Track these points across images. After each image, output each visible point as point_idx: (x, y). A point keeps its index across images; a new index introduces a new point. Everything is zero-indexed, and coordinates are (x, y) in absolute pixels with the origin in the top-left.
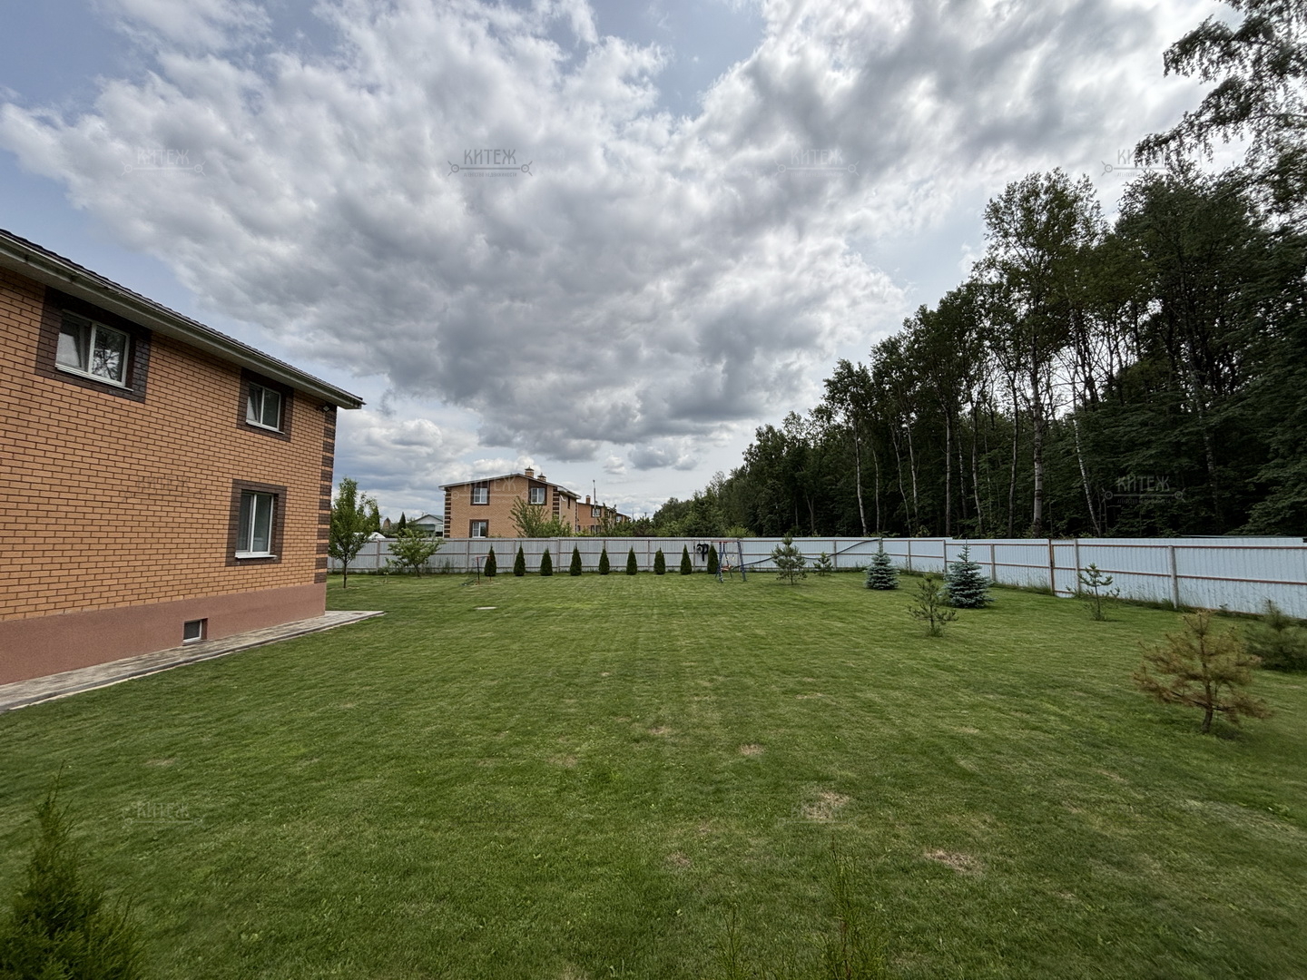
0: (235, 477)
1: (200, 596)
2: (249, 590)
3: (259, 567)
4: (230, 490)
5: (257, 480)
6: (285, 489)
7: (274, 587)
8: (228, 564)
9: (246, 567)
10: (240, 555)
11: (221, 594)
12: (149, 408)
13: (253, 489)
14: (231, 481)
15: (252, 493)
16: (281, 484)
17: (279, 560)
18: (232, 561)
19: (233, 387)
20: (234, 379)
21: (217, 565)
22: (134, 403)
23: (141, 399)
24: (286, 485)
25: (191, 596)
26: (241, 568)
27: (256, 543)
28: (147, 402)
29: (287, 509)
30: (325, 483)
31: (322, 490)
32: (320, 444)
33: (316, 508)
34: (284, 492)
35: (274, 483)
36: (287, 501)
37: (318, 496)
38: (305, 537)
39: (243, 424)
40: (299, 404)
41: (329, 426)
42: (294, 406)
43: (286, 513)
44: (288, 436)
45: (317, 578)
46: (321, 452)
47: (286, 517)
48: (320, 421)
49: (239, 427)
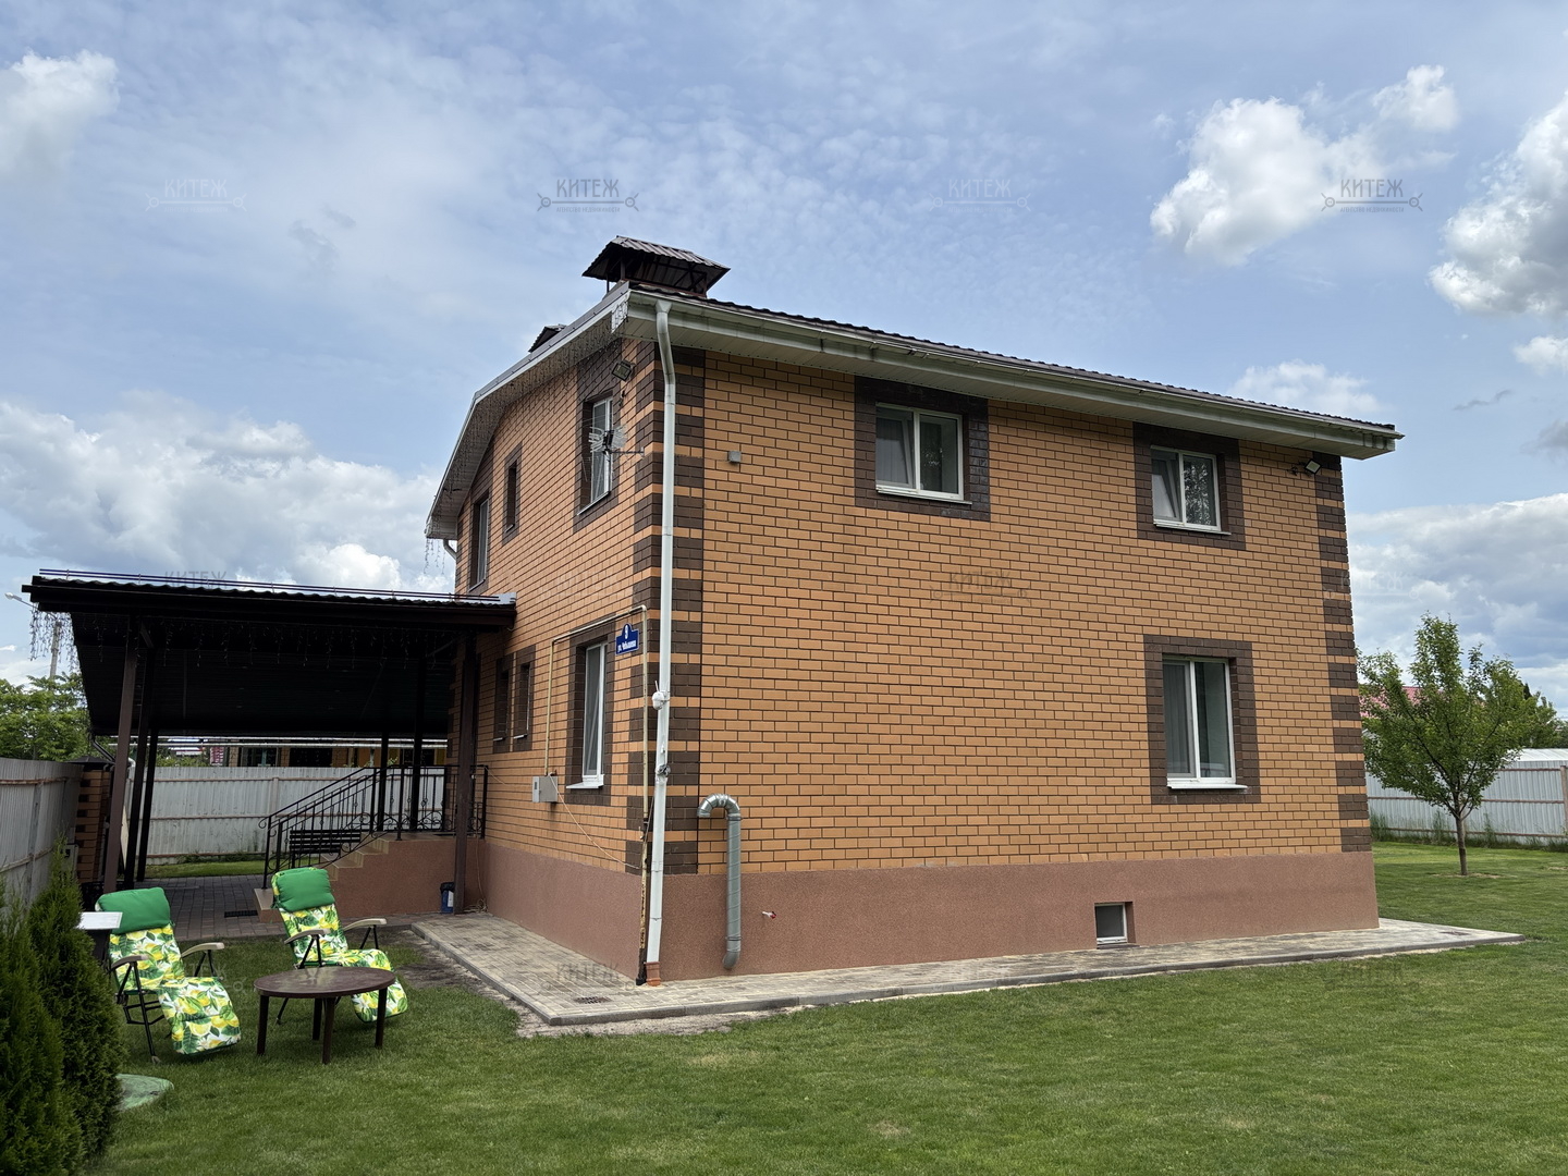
0: (1148, 631)
1: (1114, 857)
2: (1203, 855)
3: (1216, 808)
4: (1141, 656)
5: (1190, 634)
6: (1246, 647)
7: (1253, 853)
8: (1156, 800)
9: (1192, 808)
10: (1176, 782)
11: (1151, 856)
12: (998, 527)
13: (1182, 650)
14: (1140, 638)
15: (1185, 659)
16: (1238, 637)
17: (1255, 797)
18: (1162, 792)
19: (1122, 463)
20: (1122, 448)
21: (1137, 800)
22: (975, 524)
23: (984, 515)
24: (1247, 638)
25: (1101, 857)
26: (1181, 808)
27: (1205, 759)
28: (994, 518)
29: (1257, 688)
30: (1337, 627)
31: (1330, 644)
32: (1312, 545)
33: (1322, 683)
34: (1246, 654)
35: (1223, 637)
36: (1254, 671)
37: (1322, 659)
38: (1307, 747)
39: (1150, 528)
40: (1252, 469)
41: (1327, 503)
42: (1244, 474)
43: (1257, 696)
44: (1240, 539)
45: (1349, 840)
46: (1315, 563)
47: (1258, 705)
48: (1304, 495)
49: (1144, 533)
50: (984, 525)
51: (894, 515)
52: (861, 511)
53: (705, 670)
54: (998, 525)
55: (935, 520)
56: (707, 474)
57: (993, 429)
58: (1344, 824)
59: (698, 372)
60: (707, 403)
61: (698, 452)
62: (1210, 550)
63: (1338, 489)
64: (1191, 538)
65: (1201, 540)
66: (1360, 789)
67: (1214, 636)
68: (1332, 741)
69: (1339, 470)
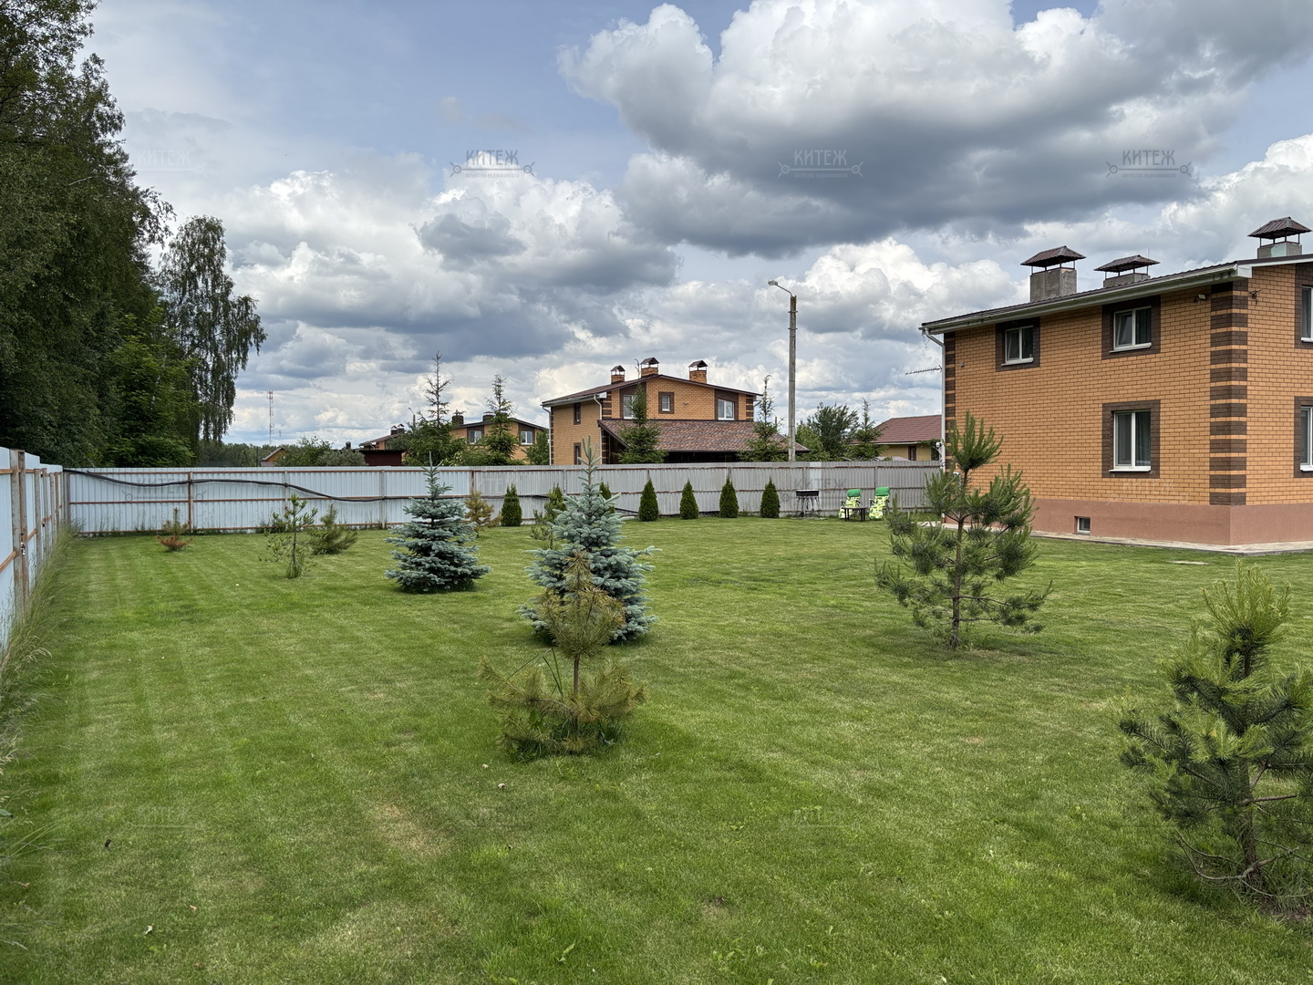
0: (1105, 401)
1: (1084, 499)
4: (1101, 413)
5: (1126, 400)
6: (1158, 402)
7: (1152, 502)
8: (1103, 475)
9: (1119, 479)
11: (1100, 499)
14: (1101, 406)
15: (1130, 411)
16: (1153, 398)
17: (1157, 475)
18: (1108, 473)
19: (1096, 327)
20: (1096, 320)
21: (1095, 476)
22: (1035, 369)
23: (1038, 365)
24: (1158, 398)
25: (1079, 498)
26: (1117, 479)
27: (1138, 458)
28: (1041, 365)
29: (1161, 422)
30: (1219, 384)
31: (1214, 393)
32: (1205, 339)
33: (1205, 416)
34: (1156, 406)
35: (1144, 399)
36: (1161, 414)
37: (1206, 403)
38: (1191, 451)
39: (1108, 354)
40: (1168, 308)
41: (1219, 313)
42: (1162, 313)
43: (1161, 427)
44: (1157, 347)
45: (1215, 499)
46: (1207, 350)
47: (1161, 431)
48: (1204, 312)
49: (1104, 357)
50: (1038, 369)
51: (1007, 372)
52: (997, 373)
53: (956, 434)
54: (1043, 367)
55: (1021, 371)
56: (956, 372)
57: (1042, 328)
58: (1212, 490)
59: (953, 339)
60: (956, 349)
61: (953, 366)
62: (1139, 357)
63: (1229, 302)
64: (1129, 354)
65: (1134, 353)
66: (1228, 473)
67: (1139, 399)
68: (1208, 446)
69: (1232, 290)
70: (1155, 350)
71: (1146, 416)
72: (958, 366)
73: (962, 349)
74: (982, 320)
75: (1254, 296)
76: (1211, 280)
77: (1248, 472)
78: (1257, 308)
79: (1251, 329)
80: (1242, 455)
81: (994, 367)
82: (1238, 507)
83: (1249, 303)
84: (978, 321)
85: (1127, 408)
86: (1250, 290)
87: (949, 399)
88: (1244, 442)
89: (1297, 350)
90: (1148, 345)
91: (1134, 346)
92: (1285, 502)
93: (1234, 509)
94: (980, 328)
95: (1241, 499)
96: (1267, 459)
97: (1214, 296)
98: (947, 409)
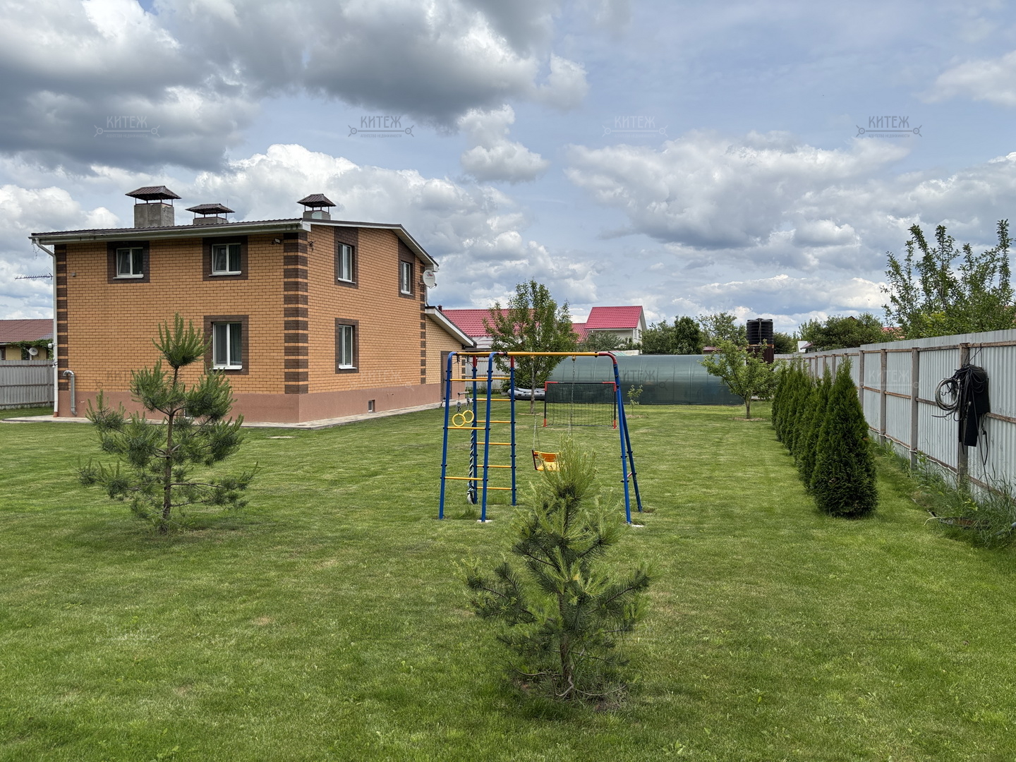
0: (205, 314)
4: (203, 323)
6: (246, 317)
7: (243, 393)
10: (218, 367)
12: (152, 284)
14: (203, 317)
15: (226, 323)
16: (243, 314)
17: (247, 373)
18: (209, 370)
19: (198, 255)
20: (198, 249)
21: (199, 373)
22: (145, 284)
23: (148, 281)
24: (246, 314)
27: (231, 360)
28: (151, 281)
29: (249, 332)
30: (290, 306)
31: (287, 312)
32: (280, 273)
33: (281, 329)
34: (245, 320)
35: (236, 314)
36: (249, 326)
37: (281, 319)
38: (271, 354)
39: (208, 276)
40: (253, 246)
41: (289, 254)
42: (249, 249)
43: (250, 335)
44: (245, 275)
45: (289, 389)
46: (282, 280)
47: (250, 339)
48: (278, 253)
49: (205, 279)
50: (148, 284)
51: (119, 285)
52: (109, 285)
53: (69, 337)
56: (68, 280)
57: (151, 251)
58: (287, 383)
59: (65, 251)
60: (67, 260)
61: (65, 275)
62: (232, 281)
63: (296, 247)
64: (224, 278)
65: (228, 278)
66: (297, 370)
67: (232, 314)
68: (283, 351)
69: (298, 238)
70: (244, 276)
71: (239, 327)
72: (70, 274)
73: (72, 261)
74: (95, 237)
75: (311, 245)
76: (285, 229)
77: (309, 370)
78: (313, 254)
79: (309, 268)
80: (305, 357)
81: (106, 279)
82: (303, 395)
83: (308, 249)
84: (90, 237)
85: (224, 320)
86: (309, 240)
87: (60, 304)
88: (306, 348)
89: (336, 286)
90: (239, 272)
91: (228, 272)
92: (331, 391)
93: (301, 396)
94: (91, 244)
95: (305, 389)
96: (320, 360)
97: (286, 242)
98: (58, 314)
